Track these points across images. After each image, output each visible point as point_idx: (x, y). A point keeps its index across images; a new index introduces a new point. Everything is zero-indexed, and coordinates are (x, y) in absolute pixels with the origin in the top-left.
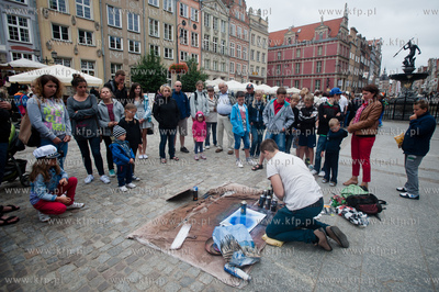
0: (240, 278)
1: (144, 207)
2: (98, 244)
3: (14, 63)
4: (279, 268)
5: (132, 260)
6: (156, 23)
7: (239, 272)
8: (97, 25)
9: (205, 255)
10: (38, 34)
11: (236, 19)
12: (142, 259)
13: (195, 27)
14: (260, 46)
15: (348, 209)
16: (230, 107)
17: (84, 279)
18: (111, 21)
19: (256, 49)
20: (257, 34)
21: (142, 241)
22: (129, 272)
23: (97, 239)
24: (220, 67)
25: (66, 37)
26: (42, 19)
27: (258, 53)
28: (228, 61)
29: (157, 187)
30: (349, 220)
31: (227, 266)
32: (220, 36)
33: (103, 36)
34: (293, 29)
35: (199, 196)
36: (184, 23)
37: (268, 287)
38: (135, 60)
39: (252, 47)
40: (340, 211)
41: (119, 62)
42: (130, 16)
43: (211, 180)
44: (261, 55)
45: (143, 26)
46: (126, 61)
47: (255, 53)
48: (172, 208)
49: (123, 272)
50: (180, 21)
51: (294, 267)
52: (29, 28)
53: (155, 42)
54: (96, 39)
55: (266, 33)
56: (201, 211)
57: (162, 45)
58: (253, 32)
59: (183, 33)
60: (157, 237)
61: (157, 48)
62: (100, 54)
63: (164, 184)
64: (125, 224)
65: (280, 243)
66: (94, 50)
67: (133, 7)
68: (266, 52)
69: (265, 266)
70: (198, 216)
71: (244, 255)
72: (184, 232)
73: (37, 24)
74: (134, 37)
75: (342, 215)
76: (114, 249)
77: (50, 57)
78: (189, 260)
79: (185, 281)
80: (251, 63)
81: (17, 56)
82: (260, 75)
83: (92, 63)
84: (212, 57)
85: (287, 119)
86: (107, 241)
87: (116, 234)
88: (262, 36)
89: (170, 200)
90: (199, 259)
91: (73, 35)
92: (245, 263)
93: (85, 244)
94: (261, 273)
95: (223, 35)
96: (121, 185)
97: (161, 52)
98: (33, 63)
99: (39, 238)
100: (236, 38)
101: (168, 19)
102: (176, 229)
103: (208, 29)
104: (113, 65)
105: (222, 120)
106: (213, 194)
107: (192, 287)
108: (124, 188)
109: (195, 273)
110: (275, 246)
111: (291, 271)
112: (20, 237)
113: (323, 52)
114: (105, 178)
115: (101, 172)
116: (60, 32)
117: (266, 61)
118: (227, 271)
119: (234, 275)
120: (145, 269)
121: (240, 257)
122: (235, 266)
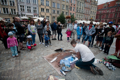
0: (63, 74)
1: (49, 51)
2: (36, 57)
3: (34, 17)
4: (75, 75)
5: (41, 63)
6: (64, 6)
7: (63, 72)
8: (50, 7)
9: (57, 66)
10: (38, 11)
11: (87, 2)
12: (43, 63)
13: (74, 6)
14: (94, 10)
15: (108, 63)
16: (77, 28)
17: (31, 64)
18: (53, 6)
19: (93, 11)
20: (93, 6)
21: (45, 59)
22: (40, 65)
23: (36, 56)
24: (81, 17)
25: (44, 11)
26: (39, 7)
27: (93, 12)
28: (83, 15)
29: (54, 47)
30: (107, 67)
31: (61, 70)
32: (81, 8)
33: (51, 10)
34: (107, 3)
35: (63, 51)
36: (71, 5)
37: (70, 79)
38: (58, 16)
39: (91, 10)
40: (105, 63)
41: (55, 16)
42: (58, 4)
43: (68, 47)
44: (94, 13)
45: (61, 7)
46: (56, 16)
47: (92, 12)
48: (55, 52)
49: (38, 65)
50: (70, 4)
51: (80, 76)
52: (37, 10)
53: (63, 11)
54: (50, 11)
55: (97, 5)
56: (62, 55)
57: (65, 11)
58: (92, 5)
59: (71, 7)
60: (48, 59)
61: (64, 12)
62: (51, 14)
63: (56, 47)
64: (43, 54)
65: (79, 68)
66: (49, 14)
67: (59, 2)
68: (96, 12)
69: (72, 73)
70: (60, 56)
71: (66, 68)
72: (55, 59)
73: (38, 8)
74: (58, 10)
75: (105, 64)
76: (39, 59)
77: (40, 16)
78: (53, 66)
79: (50, 71)
80: (91, 15)
81: (34, 16)
82: (93, 19)
83: (49, 17)
84: (79, 14)
85: (93, 32)
86: (38, 57)
87: (41, 56)
88: (95, 6)
89: (55, 51)
90: (55, 66)
91: (45, 10)
92: (65, 70)
93: (34, 57)
94: (70, 74)
95: (83, 7)
96: (46, 45)
97: (65, 13)
98: (37, 17)
99: (27, 54)
100: (87, 8)
101: (67, 4)
102: (53, 58)
103: (78, 6)
104: (53, 17)
105: (75, 31)
106: (67, 51)
107: (51, 72)
108: (46, 46)
109: (53, 69)
110: (77, 68)
111: (79, 77)
112: (24, 53)
113: (118, 10)
114: (43, 43)
115: (43, 42)
116: (43, 10)
117: (96, 14)
118: (61, 71)
119: (62, 73)
120: (43, 65)
121: (64, 68)
122: (63, 71)
